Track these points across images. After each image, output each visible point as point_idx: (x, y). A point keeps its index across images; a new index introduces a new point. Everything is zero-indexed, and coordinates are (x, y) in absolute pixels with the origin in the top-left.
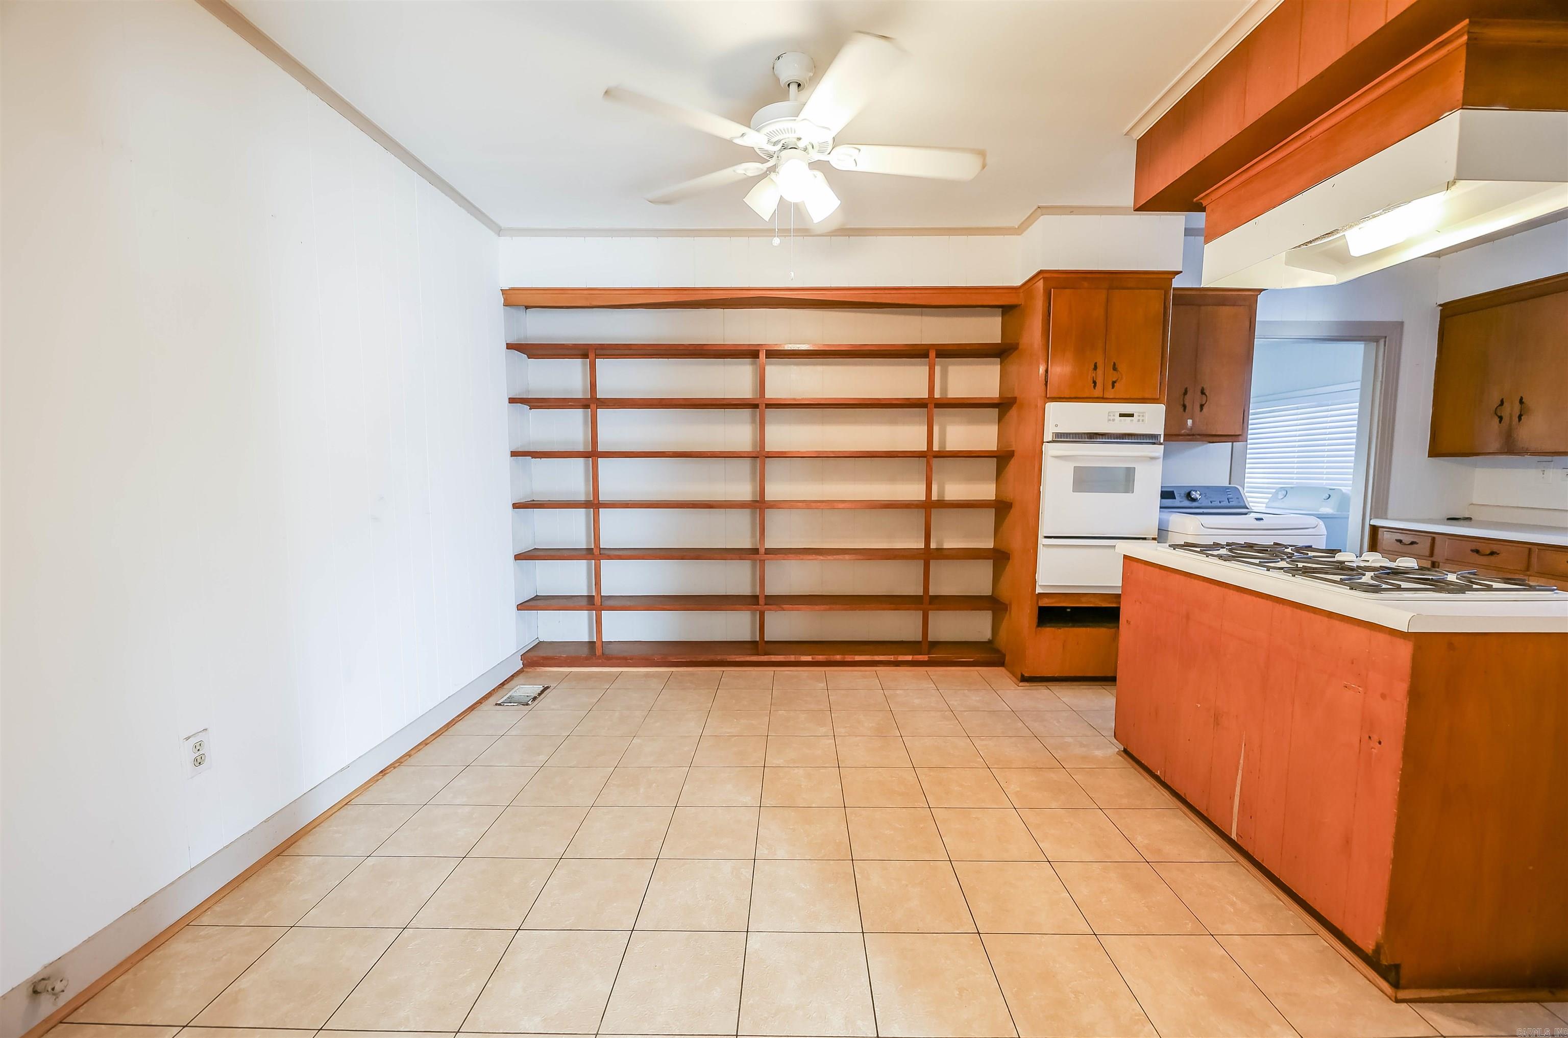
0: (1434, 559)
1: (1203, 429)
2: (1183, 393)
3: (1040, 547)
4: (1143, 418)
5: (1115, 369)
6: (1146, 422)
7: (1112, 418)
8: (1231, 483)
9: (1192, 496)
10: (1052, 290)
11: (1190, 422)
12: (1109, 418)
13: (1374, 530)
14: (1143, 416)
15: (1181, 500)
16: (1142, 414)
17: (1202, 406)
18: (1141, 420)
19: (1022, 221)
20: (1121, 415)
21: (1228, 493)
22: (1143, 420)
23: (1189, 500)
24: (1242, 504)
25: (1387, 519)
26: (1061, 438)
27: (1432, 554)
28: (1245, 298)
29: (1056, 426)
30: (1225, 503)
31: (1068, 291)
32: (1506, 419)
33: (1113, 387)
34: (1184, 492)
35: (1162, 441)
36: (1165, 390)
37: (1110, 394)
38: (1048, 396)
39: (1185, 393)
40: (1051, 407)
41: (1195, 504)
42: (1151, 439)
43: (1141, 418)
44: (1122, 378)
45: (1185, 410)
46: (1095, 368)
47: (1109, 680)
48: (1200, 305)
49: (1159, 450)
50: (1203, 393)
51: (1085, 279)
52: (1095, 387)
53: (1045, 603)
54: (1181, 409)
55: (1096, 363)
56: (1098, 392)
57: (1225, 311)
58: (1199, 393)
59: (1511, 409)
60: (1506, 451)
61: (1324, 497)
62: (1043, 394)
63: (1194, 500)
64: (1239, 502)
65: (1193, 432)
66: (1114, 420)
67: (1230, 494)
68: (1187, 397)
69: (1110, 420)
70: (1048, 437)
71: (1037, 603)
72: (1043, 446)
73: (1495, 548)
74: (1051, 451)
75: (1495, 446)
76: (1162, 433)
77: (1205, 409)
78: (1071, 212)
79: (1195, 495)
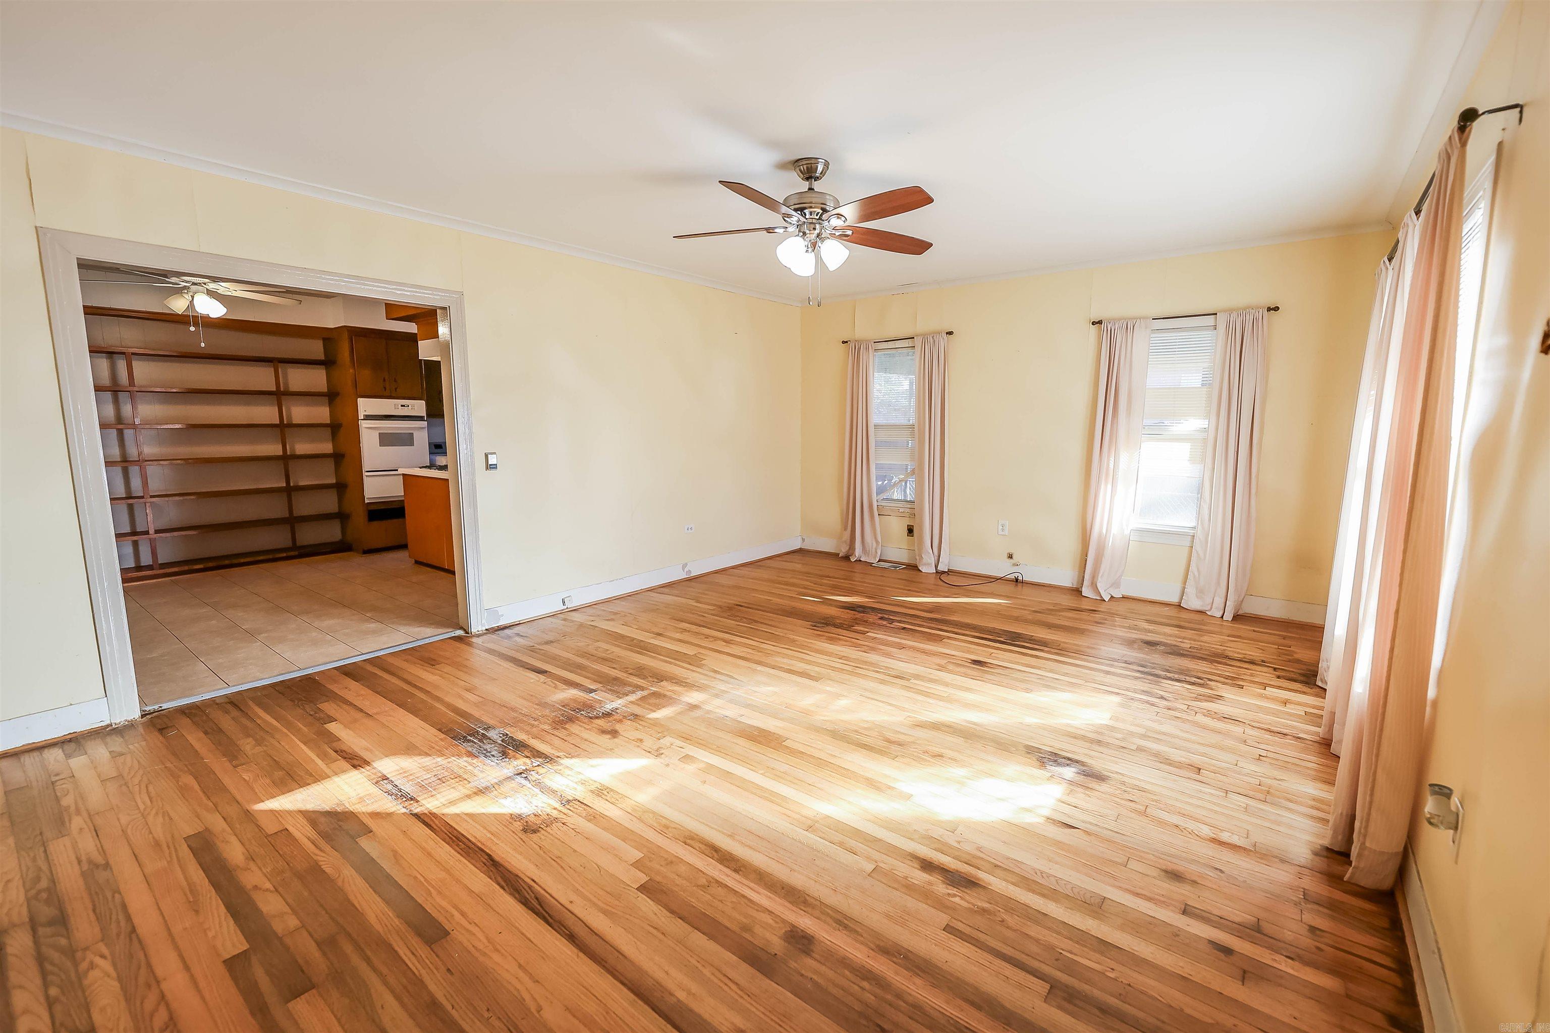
3: (365, 478)
5: (395, 381)
6: (417, 410)
10: (353, 337)
12: (395, 407)
16: (414, 405)
18: (415, 409)
20: (402, 406)
26: (368, 418)
29: (365, 411)
31: (363, 338)
33: (395, 390)
36: (424, 393)
37: (394, 394)
38: (358, 394)
40: (361, 400)
42: (421, 418)
43: (413, 407)
44: (400, 386)
46: (384, 380)
47: (403, 547)
49: (425, 424)
52: (385, 390)
53: (372, 508)
55: (385, 377)
56: (387, 393)
62: (355, 393)
66: (397, 408)
70: (361, 417)
71: (367, 509)
72: (359, 422)
74: (364, 424)
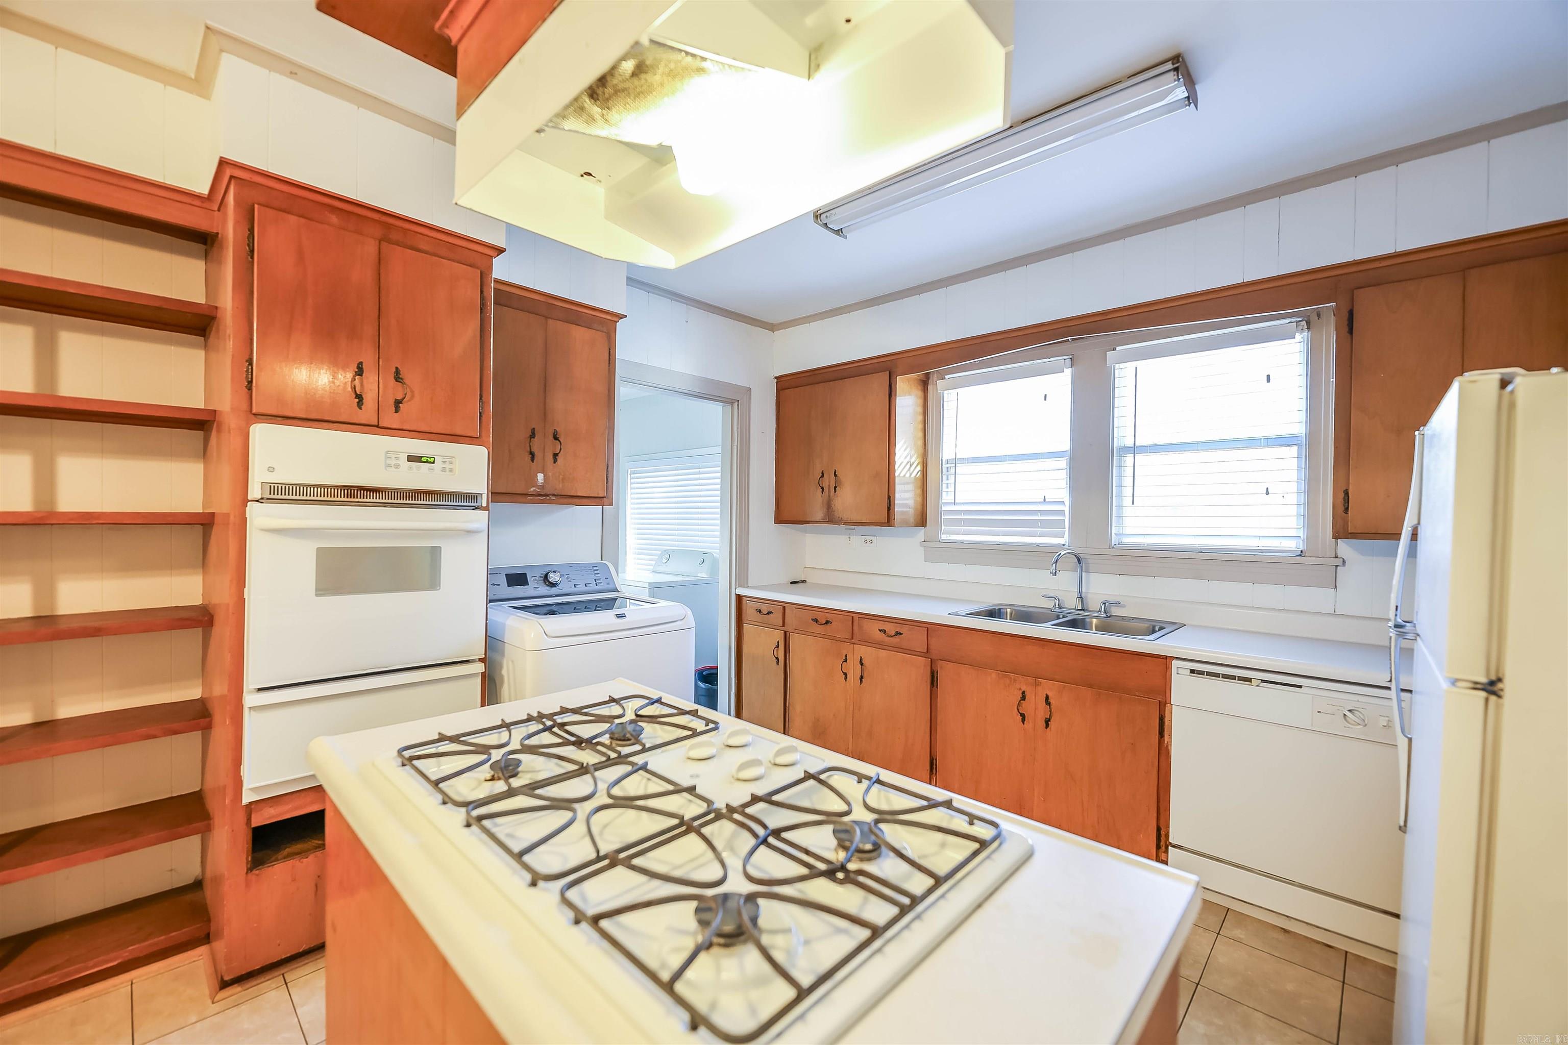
0: (785, 629)
1: (559, 487)
2: (528, 436)
3: (248, 709)
4: (451, 466)
5: (398, 377)
6: (457, 473)
7: (393, 462)
8: (603, 559)
9: (550, 580)
10: (256, 206)
11: (540, 477)
12: (389, 462)
13: (739, 598)
14: (451, 463)
15: (536, 586)
16: (450, 459)
17: (555, 456)
18: (447, 470)
19: (196, 62)
20: (411, 459)
21: (596, 572)
22: (451, 470)
23: (547, 585)
24: (610, 587)
25: (748, 587)
27: (784, 626)
28: (602, 322)
29: (271, 469)
30: (593, 586)
31: (293, 219)
32: (826, 490)
33: (397, 410)
34: (540, 573)
35: (484, 504)
36: (489, 425)
37: (390, 419)
38: (254, 411)
39: (533, 435)
40: (260, 432)
41: (554, 590)
42: (467, 500)
43: (448, 466)
44: (413, 396)
45: (533, 459)
46: (360, 372)
48: (547, 318)
49: (479, 519)
50: (556, 438)
51: (333, 209)
52: (361, 403)
53: (260, 819)
54: (528, 458)
55: (361, 363)
56: (367, 414)
57: (579, 334)
58: (551, 437)
59: (828, 481)
60: (828, 520)
61: (699, 562)
62: (244, 406)
63: (553, 585)
64: (608, 584)
65: (545, 492)
66: (397, 466)
67: (598, 574)
68: (536, 440)
69: (389, 466)
70: (255, 491)
71: (249, 820)
72: (247, 509)
73: (829, 617)
74: (263, 517)
75: (819, 515)
76: (484, 491)
77: (560, 459)
78: (291, 73)
79: (553, 577)
